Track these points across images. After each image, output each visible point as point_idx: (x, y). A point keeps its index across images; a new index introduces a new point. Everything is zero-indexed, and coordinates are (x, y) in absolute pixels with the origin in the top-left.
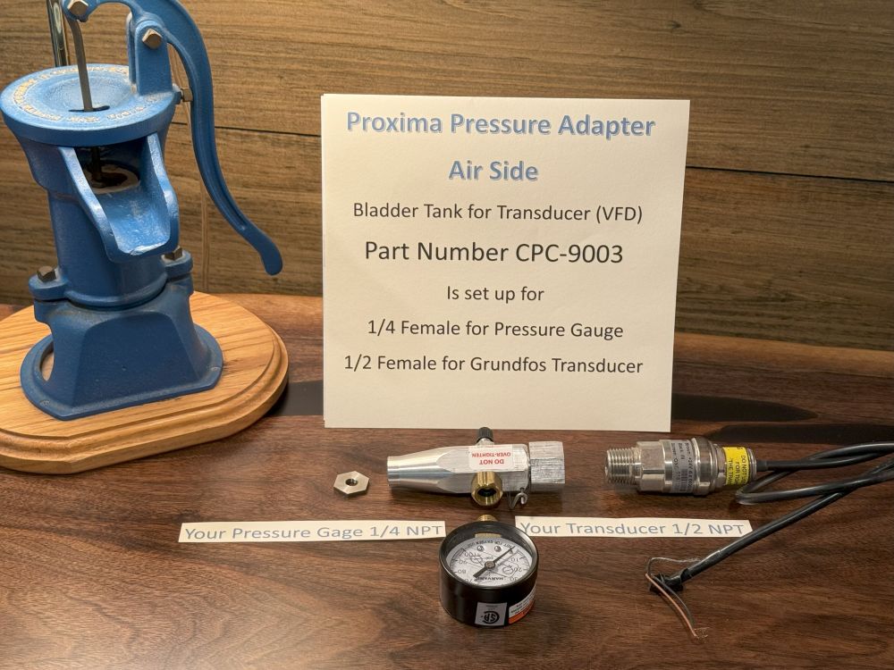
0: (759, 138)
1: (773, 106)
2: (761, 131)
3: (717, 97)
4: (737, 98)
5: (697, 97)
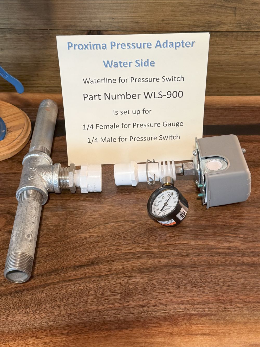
0: (145, 18)
1: (149, 5)
2: (146, 15)
3: (128, 3)
4: (135, 3)
5: (121, 3)
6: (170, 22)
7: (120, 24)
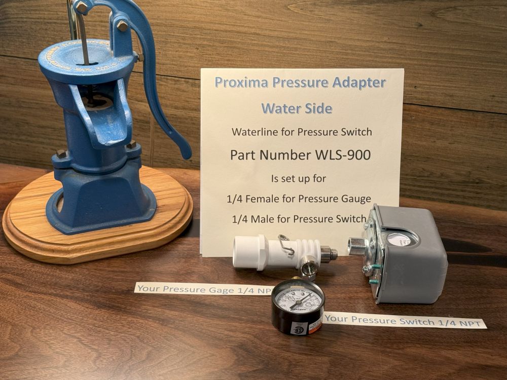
0: (465, 91)
1: (475, 72)
2: (467, 86)
3: (442, 66)
4: (454, 68)
5: (431, 66)
7: (425, 96)
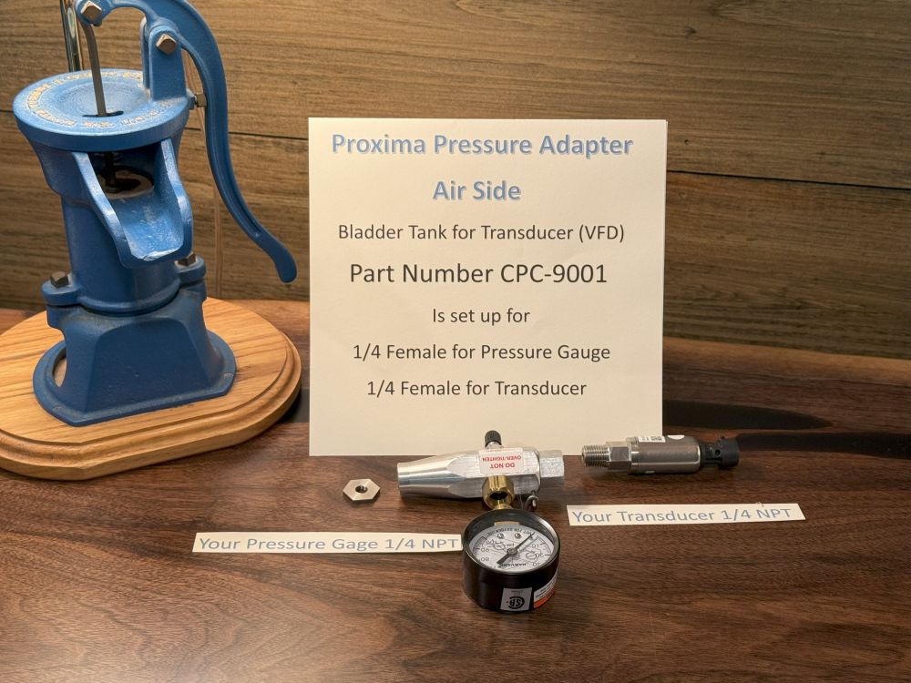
0: (774, 145)
1: (789, 112)
2: (777, 138)
3: (732, 104)
4: (753, 105)
5: (713, 104)
6: (843, 159)
7: (703, 157)
